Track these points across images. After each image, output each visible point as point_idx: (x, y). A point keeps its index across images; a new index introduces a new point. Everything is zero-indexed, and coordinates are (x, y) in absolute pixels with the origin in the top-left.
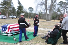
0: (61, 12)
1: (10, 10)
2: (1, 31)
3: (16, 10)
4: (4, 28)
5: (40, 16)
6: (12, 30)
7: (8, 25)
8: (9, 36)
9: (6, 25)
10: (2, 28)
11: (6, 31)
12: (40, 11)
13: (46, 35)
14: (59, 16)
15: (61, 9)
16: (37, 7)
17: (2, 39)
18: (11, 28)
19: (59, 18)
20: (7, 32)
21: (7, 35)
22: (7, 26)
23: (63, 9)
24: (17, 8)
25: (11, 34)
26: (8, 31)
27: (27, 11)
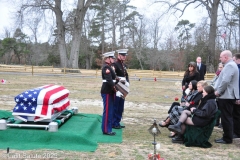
0: (103, 38)
2: (14, 114)
4: (26, 103)
5: (16, 52)
11: (34, 112)
12: (18, 30)
14: (96, 52)
15: (103, 25)
19: (97, 60)
20: (37, 118)
21: (44, 129)
22: (36, 96)
23: (110, 26)
26: (44, 111)
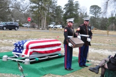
1: (51, 13)
2: (13, 53)
3: (62, 12)
4: (19, 47)
6: (34, 52)
7: (26, 41)
8: (26, 63)
9: (22, 42)
10: (16, 48)
13: (100, 65)
16: (107, 4)
17: (13, 68)
18: (32, 48)
24: (64, 9)
25: (30, 59)
27: (86, 14)
